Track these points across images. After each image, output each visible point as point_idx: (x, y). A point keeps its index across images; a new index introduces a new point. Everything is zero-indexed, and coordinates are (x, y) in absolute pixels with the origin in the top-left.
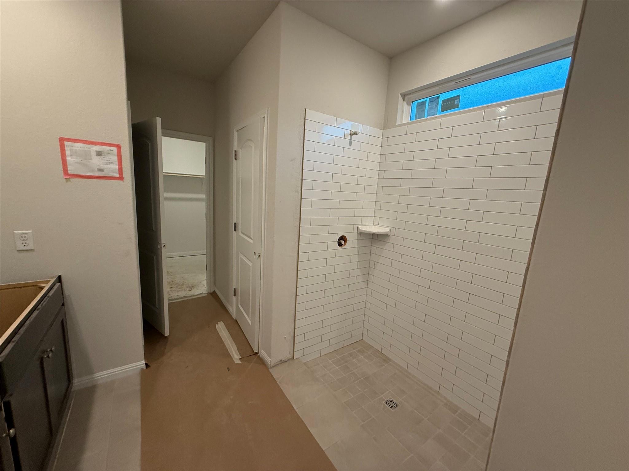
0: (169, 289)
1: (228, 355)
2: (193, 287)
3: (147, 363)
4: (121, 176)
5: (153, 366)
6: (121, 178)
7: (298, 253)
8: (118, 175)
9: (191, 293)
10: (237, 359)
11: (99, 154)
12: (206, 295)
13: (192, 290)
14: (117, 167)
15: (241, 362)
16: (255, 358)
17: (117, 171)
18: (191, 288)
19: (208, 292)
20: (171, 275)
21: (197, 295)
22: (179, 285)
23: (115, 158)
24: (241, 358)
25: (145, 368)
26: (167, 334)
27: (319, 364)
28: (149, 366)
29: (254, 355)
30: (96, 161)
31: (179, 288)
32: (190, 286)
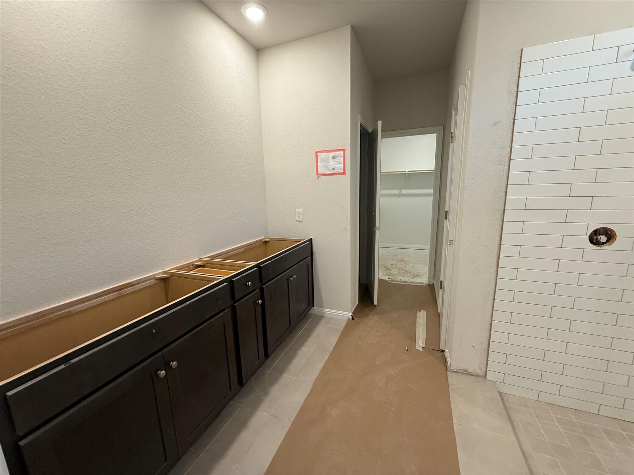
0: (397, 273)
1: (413, 339)
2: (417, 275)
3: (352, 315)
4: (344, 172)
5: (356, 320)
6: (344, 173)
7: (500, 245)
8: (342, 171)
9: (413, 280)
10: (420, 346)
11: (333, 158)
12: (425, 285)
13: (415, 278)
14: (342, 165)
15: (422, 351)
16: (439, 354)
17: (342, 168)
18: (415, 276)
19: (428, 283)
20: (405, 263)
21: (417, 283)
22: (406, 272)
23: (342, 159)
24: (424, 347)
25: (351, 318)
26: (376, 303)
27: (528, 407)
28: (354, 319)
29: (440, 352)
30: (332, 164)
31: (405, 274)
32: (415, 275)
